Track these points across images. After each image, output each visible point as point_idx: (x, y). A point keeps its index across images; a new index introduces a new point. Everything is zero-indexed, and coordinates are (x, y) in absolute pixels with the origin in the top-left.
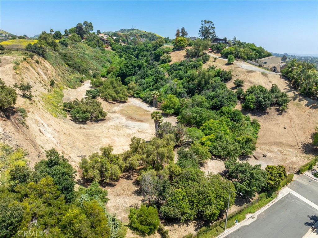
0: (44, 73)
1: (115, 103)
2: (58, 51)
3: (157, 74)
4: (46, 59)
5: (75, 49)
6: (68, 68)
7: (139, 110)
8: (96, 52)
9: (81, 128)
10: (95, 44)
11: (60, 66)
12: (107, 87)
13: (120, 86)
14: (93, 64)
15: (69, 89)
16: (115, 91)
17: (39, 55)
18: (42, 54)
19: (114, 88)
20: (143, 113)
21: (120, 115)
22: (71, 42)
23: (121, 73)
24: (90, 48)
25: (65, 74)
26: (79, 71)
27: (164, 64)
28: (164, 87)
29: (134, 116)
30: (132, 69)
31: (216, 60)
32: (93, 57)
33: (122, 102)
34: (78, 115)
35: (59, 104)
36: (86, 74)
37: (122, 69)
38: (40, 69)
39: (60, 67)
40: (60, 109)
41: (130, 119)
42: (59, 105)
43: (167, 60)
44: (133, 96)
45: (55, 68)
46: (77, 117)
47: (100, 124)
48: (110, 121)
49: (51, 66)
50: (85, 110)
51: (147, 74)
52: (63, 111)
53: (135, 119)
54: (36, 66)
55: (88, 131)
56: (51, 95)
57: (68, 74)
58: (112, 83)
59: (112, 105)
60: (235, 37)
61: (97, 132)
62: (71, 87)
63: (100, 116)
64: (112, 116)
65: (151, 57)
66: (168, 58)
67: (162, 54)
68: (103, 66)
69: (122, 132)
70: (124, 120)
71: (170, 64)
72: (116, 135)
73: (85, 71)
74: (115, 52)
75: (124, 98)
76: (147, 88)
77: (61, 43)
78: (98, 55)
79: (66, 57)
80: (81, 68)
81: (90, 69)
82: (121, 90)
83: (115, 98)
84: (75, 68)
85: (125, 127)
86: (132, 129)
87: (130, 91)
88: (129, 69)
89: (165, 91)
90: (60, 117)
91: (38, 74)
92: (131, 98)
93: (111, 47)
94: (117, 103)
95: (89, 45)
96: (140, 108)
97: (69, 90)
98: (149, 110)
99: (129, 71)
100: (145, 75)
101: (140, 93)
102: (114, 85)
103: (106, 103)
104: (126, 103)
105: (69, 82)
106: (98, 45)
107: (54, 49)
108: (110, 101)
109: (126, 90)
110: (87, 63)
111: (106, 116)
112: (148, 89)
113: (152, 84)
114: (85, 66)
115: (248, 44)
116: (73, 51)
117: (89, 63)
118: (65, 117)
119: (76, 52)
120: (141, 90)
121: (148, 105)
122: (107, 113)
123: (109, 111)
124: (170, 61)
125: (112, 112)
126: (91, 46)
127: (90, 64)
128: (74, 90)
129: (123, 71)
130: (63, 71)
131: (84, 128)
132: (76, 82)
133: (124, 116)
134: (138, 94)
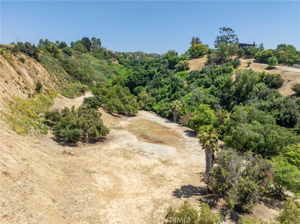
0: (30, 75)
1: (121, 117)
2: (58, 58)
3: (173, 82)
4: (38, 61)
5: (79, 58)
6: (68, 75)
7: (155, 126)
8: (102, 63)
9: (65, 152)
10: (102, 56)
11: (57, 72)
12: (112, 96)
13: (128, 95)
14: (97, 74)
15: (64, 97)
16: (122, 101)
17: (30, 55)
18: (34, 54)
19: (120, 97)
20: (161, 130)
21: (129, 132)
22: (75, 51)
23: (130, 82)
24: (95, 59)
25: (63, 82)
26: (80, 80)
27: (181, 72)
28: (185, 96)
29: (149, 134)
30: (142, 78)
31: (250, 65)
32: (98, 68)
33: (130, 115)
34: (63, 131)
35: (40, 114)
36: (89, 84)
37: (130, 78)
38: (24, 68)
39: (58, 74)
40: (39, 121)
41: (144, 138)
42: (39, 116)
43: (185, 67)
44: (144, 109)
45: (50, 73)
46: (61, 135)
47: (97, 146)
48: (114, 141)
49: (44, 70)
50: (75, 123)
51: (160, 83)
52: (43, 124)
53: (151, 138)
54: (19, 64)
55: (75, 158)
56: (32, 101)
57: (67, 82)
58: (118, 91)
59: (117, 119)
60: (262, 44)
61: (91, 161)
62: (68, 95)
63: (97, 133)
64: (117, 134)
65: (164, 65)
66: (186, 65)
67: (178, 61)
68: (109, 77)
69: (132, 162)
70: (134, 140)
71: (188, 72)
72: (122, 167)
73: (88, 81)
74: (122, 65)
75: (134, 110)
76: (161, 99)
77: (64, 52)
78: (104, 66)
79: (67, 64)
80: (84, 78)
81: (94, 79)
82: (129, 100)
83: (121, 109)
84: (76, 76)
85: (137, 153)
86: (149, 155)
87: (141, 102)
88: (139, 77)
89: (188, 102)
90: (33, 134)
91: (19, 73)
92: (141, 111)
93: (118, 61)
94: (124, 117)
95: (95, 57)
96: (155, 123)
97: (63, 99)
98: (169, 127)
99: (139, 80)
100: (158, 84)
101: (153, 105)
102: (120, 94)
103: (109, 115)
104: (136, 117)
105: (66, 90)
106: (104, 57)
107: (55, 56)
108: (114, 114)
109: (136, 100)
110: (91, 73)
111: (108, 133)
112: (162, 101)
113: (167, 94)
114: (88, 76)
115: (289, 45)
116: (77, 61)
117: (93, 73)
118: (44, 134)
119: (79, 61)
120: (153, 101)
121: (166, 120)
122: (110, 129)
123: (113, 126)
124: (188, 69)
125: (116, 128)
126: (97, 58)
127: (95, 74)
128: (71, 99)
129: (131, 79)
130: (60, 78)
131: (70, 154)
132: (76, 91)
133: (134, 134)
134: (150, 106)
